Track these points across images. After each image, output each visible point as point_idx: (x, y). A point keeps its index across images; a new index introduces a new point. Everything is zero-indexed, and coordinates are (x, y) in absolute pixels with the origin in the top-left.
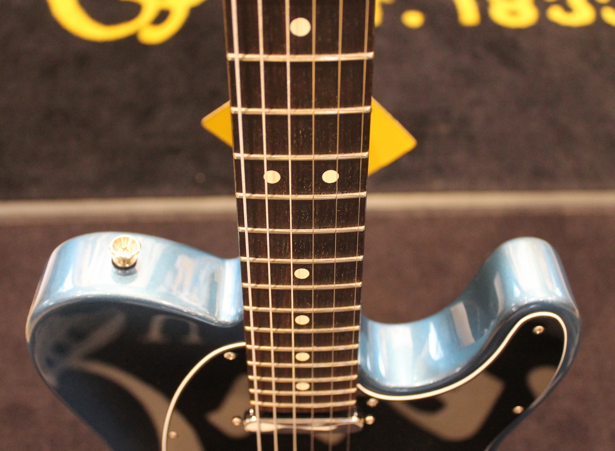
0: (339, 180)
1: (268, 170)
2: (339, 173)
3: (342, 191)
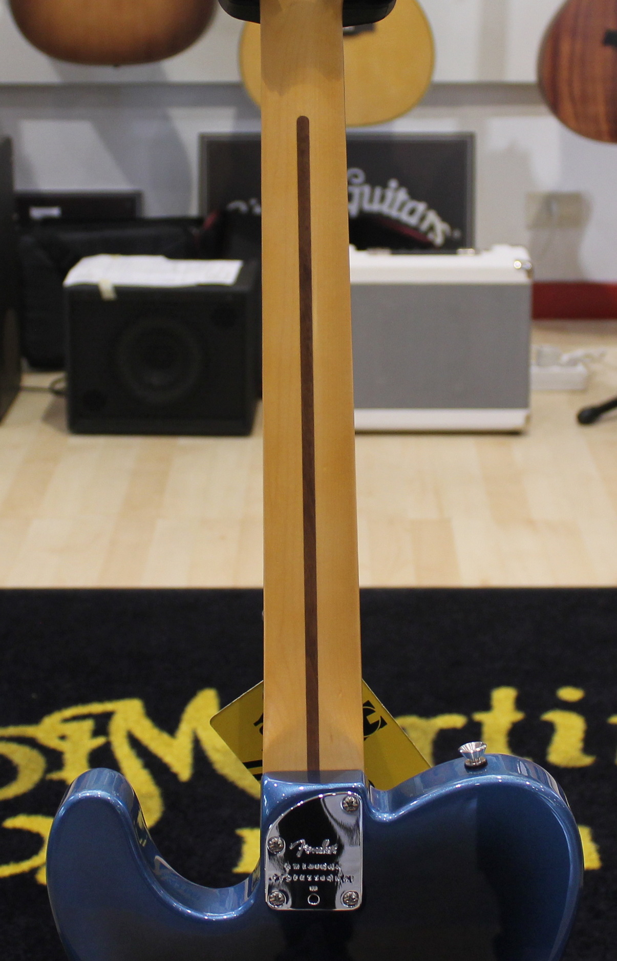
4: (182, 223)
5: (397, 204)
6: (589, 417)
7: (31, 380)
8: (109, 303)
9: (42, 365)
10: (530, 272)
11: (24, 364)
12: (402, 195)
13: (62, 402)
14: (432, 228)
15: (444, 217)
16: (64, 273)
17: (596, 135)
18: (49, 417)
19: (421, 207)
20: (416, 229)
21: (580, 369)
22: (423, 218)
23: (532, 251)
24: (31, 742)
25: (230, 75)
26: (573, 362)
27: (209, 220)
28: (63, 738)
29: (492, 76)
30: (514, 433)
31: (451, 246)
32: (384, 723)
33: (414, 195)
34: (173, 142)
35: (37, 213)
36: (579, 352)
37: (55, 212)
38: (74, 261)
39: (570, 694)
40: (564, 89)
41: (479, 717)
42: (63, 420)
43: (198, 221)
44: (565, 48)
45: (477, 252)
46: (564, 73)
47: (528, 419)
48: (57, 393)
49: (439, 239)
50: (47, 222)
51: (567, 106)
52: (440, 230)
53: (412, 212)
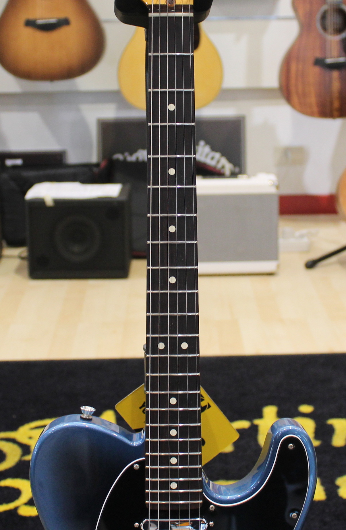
0: (188, 348)
1: (160, 342)
2: (188, 344)
3: (189, 353)
4: (88, 166)
5: (205, 153)
6: (311, 265)
7: (8, 252)
8: (50, 208)
9: (14, 244)
10: (278, 187)
11: (4, 243)
12: (207, 149)
13: (25, 263)
14: (223, 167)
15: (230, 160)
16: (25, 193)
17: (311, 114)
18: (18, 271)
19: (217, 155)
20: (215, 168)
21: (305, 240)
22: (218, 162)
23: (278, 175)
24: (13, 441)
25: (113, 86)
26: (302, 236)
27: (103, 164)
28: (30, 438)
29: (254, 84)
30: (271, 274)
31: (234, 175)
32: (209, 406)
33: (214, 149)
34: (82, 123)
35: (9, 162)
36: (304, 231)
37: (19, 162)
38: (30, 186)
39: (306, 409)
40: (293, 89)
41: (257, 422)
42: (26, 272)
43: (97, 165)
44: (293, 67)
45: (249, 177)
46: (293, 81)
47: (278, 266)
48: (23, 258)
49: (227, 172)
50: (15, 167)
51: (295, 99)
52: (228, 167)
53: (212, 158)
